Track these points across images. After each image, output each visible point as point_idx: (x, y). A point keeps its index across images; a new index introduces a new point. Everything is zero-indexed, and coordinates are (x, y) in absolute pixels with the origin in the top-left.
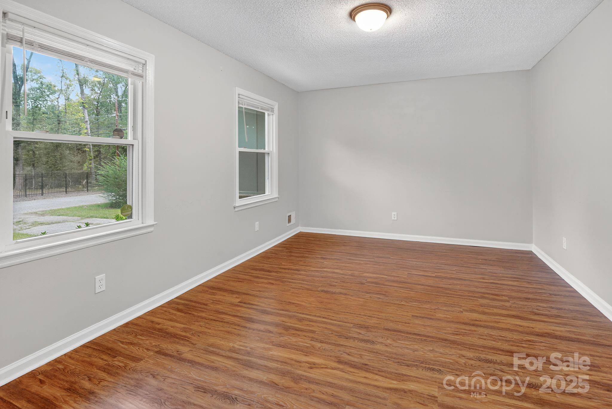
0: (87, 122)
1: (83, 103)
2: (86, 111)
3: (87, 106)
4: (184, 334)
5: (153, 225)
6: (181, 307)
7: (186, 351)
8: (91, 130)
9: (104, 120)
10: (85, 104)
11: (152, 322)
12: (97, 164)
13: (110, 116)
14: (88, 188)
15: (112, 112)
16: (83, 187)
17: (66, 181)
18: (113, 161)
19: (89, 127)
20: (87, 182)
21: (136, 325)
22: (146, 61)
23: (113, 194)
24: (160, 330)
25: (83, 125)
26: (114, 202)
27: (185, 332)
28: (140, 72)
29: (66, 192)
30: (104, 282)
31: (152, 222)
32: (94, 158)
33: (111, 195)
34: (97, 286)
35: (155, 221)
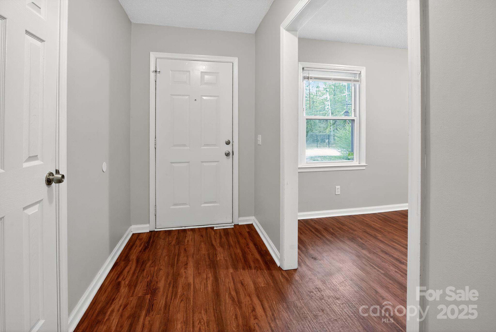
0: (328, 101)
1: (326, 88)
2: (328, 93)
3: (328, 90)
4: (380, 229)
5: (365, 166)
6: (380, 218)
7: (379, 236)
8: (331, 106)
9: (339, 99)
10: (327, 89)
11: (363, 219)
12: (334, 129)
13: (343, 95)
14: (329, 144)
15: (344, 92)
16: (327, 145)
17: (317, 139)
18: (345, 127)
19: (329, 104)
20: (329, 141)
21: (355, 218)
22: (361, 72)
23: (344, 150)
24: (367, 224)
25: (326, 103)
26: (345, 155)
27: (381, 229)
28: (358, 78)
29: (317, 146)
30: (339, 190)
31: (364, 164)
32: (333, 125)
33: (343, 150)
34: (336, 191)
35: (366, 164)
